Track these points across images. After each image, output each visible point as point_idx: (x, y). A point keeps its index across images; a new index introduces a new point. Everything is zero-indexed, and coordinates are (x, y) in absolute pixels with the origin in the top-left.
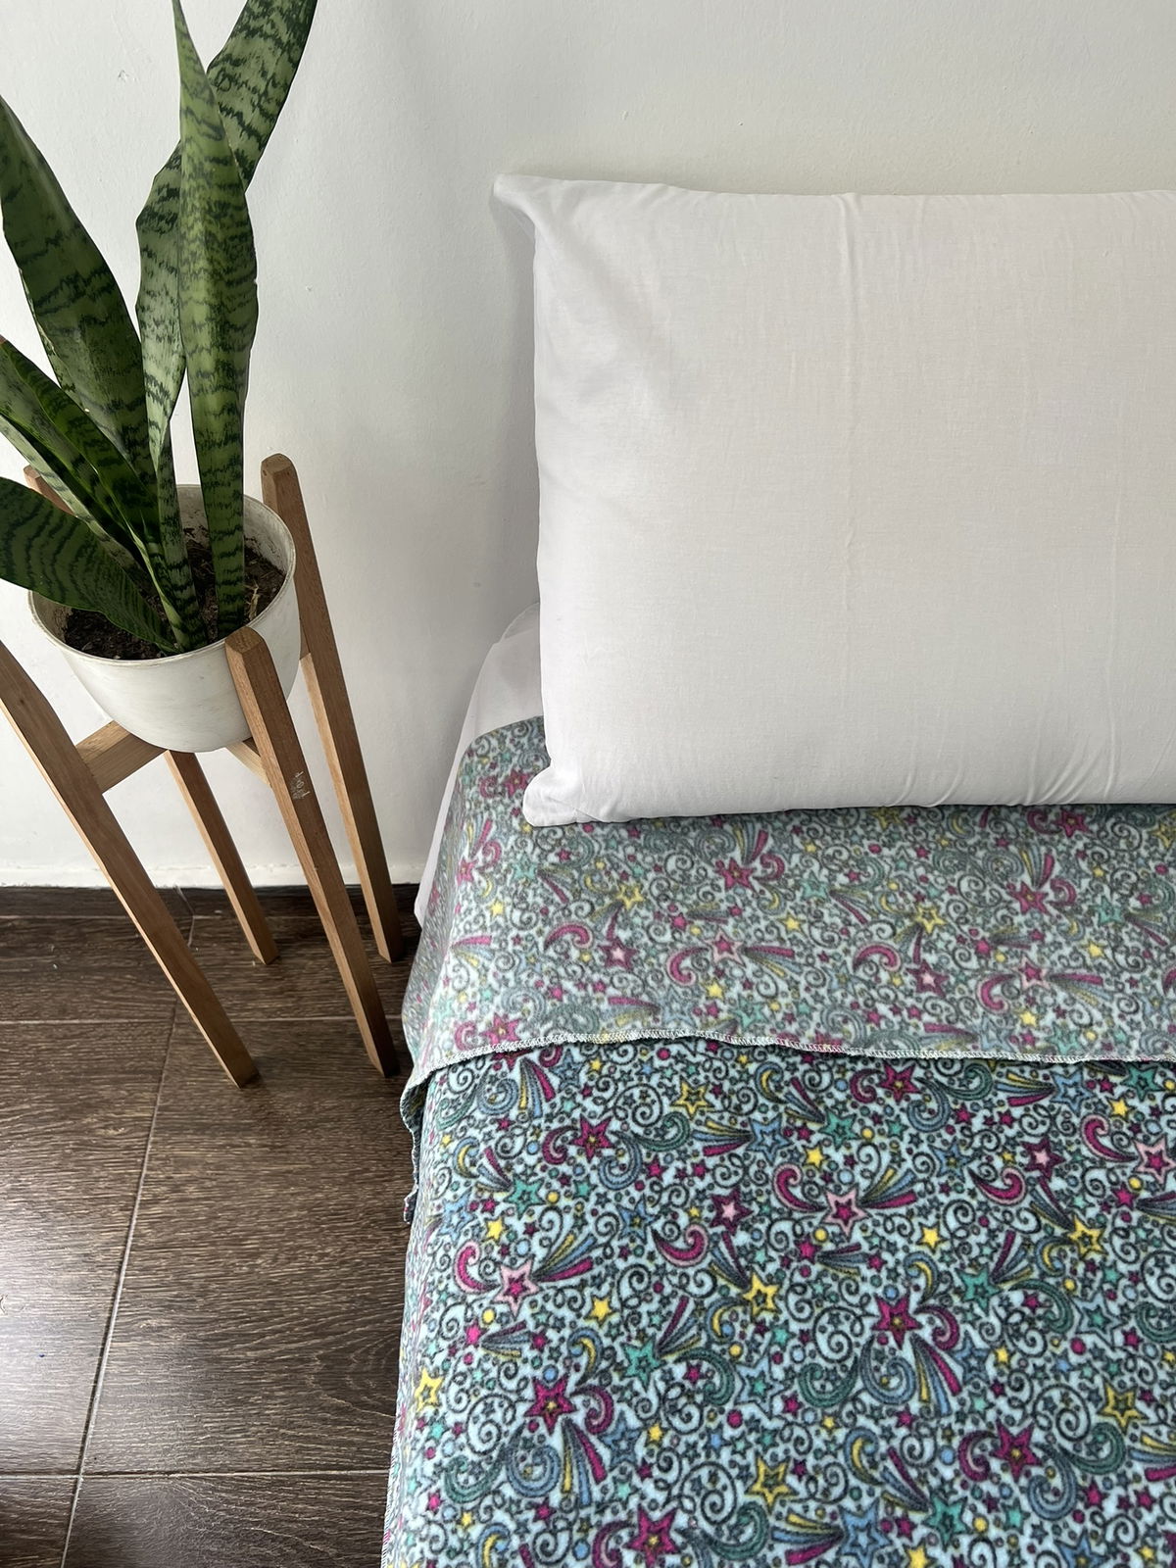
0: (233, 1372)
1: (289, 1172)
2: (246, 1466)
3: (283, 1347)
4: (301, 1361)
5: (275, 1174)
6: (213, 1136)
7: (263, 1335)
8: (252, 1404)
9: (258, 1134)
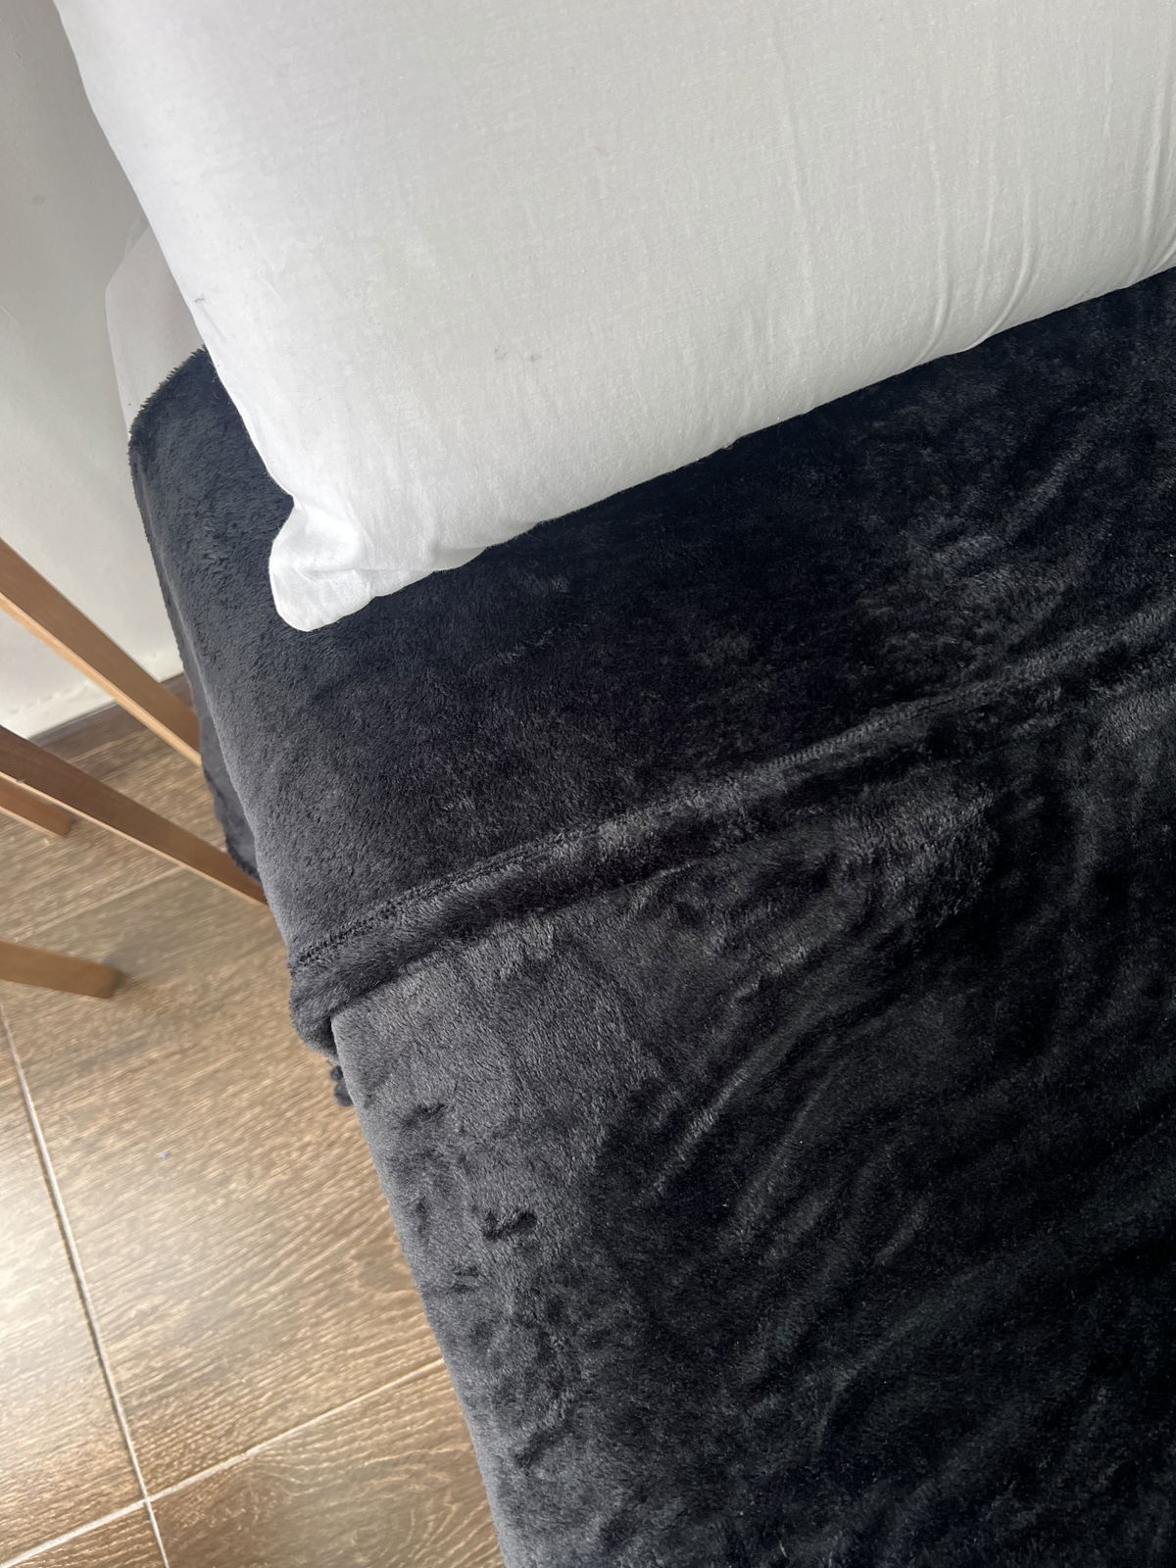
0: (263, 1317)
1: (217, 1071)
2: (327, 1405)
3: (307, 1265)
4: (335, 1270)
5: (200, 1082)
6: (104, 1069)
7: (277, 1264)
8: (302, 1339)
9: (159, 1042)
